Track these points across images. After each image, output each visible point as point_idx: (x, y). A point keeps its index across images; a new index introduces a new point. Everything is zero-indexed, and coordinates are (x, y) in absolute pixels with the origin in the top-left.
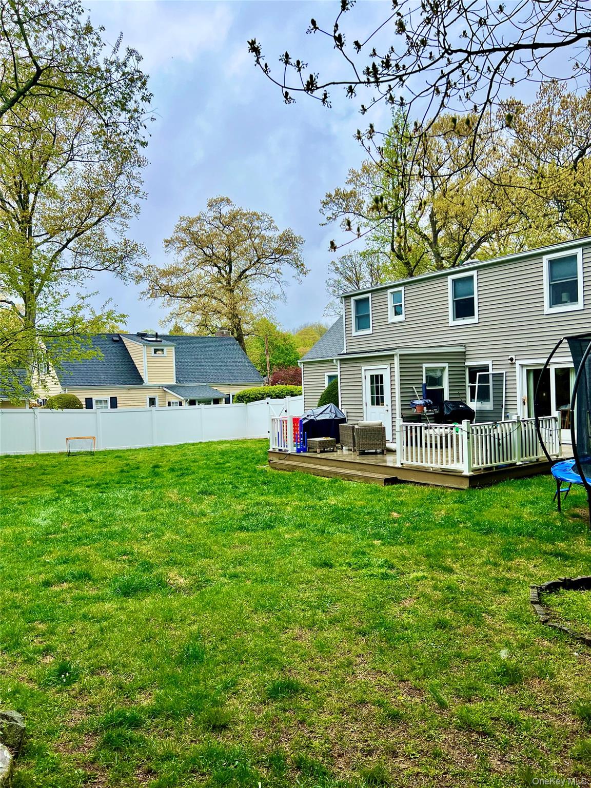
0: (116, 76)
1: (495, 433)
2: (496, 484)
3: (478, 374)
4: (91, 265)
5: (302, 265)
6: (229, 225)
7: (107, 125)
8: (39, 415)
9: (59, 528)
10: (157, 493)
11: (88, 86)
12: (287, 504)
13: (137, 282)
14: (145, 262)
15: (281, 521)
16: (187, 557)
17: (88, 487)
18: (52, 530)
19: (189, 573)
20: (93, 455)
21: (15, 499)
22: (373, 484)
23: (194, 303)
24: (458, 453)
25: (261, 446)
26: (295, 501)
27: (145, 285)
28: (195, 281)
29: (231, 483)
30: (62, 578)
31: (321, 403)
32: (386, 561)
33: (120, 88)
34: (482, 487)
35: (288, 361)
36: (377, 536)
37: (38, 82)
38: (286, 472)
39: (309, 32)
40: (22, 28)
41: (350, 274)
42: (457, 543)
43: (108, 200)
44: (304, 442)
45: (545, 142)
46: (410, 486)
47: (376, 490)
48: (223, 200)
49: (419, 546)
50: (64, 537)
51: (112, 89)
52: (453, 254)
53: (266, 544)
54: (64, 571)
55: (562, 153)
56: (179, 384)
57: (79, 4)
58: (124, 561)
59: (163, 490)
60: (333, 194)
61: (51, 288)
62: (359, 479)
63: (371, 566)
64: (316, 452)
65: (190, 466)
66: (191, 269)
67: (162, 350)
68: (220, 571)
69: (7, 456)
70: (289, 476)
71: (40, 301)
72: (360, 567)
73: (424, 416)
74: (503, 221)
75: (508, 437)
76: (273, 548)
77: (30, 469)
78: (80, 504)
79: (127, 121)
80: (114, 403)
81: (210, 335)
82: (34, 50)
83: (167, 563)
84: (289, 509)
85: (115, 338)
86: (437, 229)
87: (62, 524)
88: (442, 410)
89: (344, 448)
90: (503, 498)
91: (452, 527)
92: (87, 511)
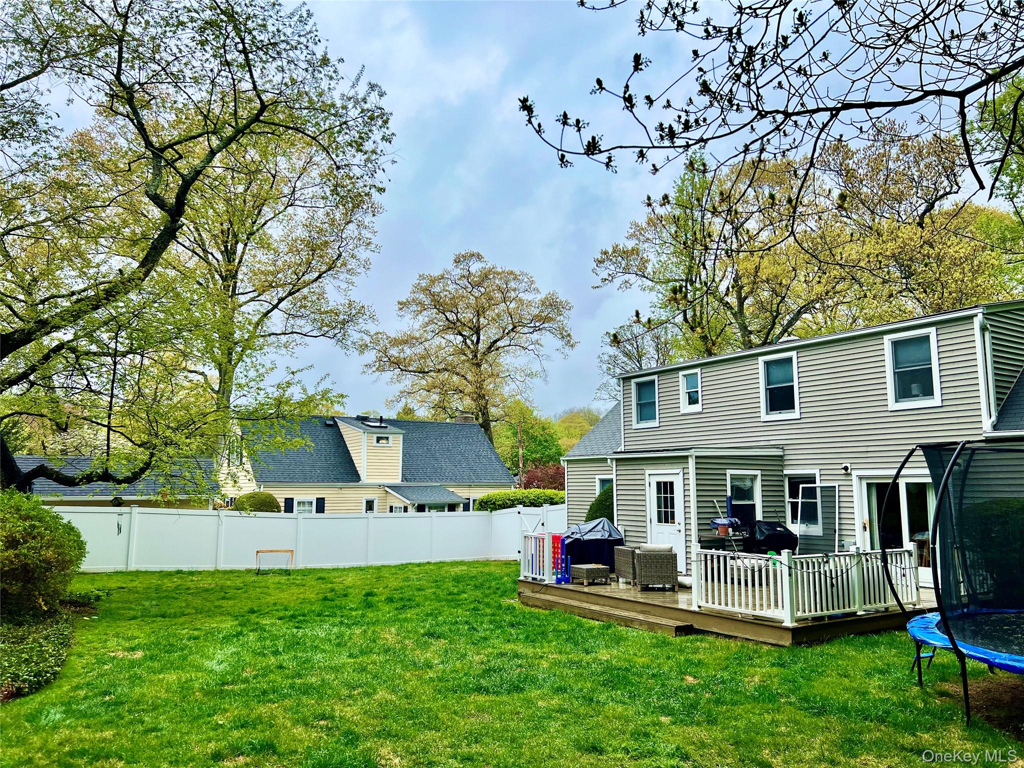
0: (354, 113)
1: (827, 568)
2: (829, 641)
3: (801, 486)
4: (304, 331)
5: (569, 335)
6: (479, 285)
7: (338, 168)
8: (224, 519)
9: (239, 675)
10: (370, 633)
11: (319, 124)
12: (542, 657)
13: (362, 352)
14: (372, 328)
15: (534, 681)
16: (404, 727)
17: (280, 619)
18: (229, 678)
19: (407, 750)
20: (289, 575)
21: (184, 632)
22: (659, 633)
23: (430, 380)
24: (776, 594)
25: (508, 571)
26: (552, 654)
27: (371, 356)
28: (433, 352)
29: (467, 623)
30: (238, 749)
31: (590, 517)
32: (678, 749)
33: (357, 126)
34: (810, 644)
35: (548, 456)
36: (666, 710)
37: (261, 118)
38: (541, 610)
39: (593, 92)
40: (247, 57)
41: (630, 348)
42: (777, 726)
43: (332, 252)
44: (567, 570)
45: (880, 193)
46: (711, 638)
47: (664, 642)
48: (473, 255)
49: (724, 728)
50: (245, 690)
51: (348, 128)
52: (764, 328)
53: (512, 713)
54: (241, 738)
55: (903, 206)
56: (405, 484)
57: (316, 33)
58: (321, 728)
59: (378, 629)
60: (610, 251)
61: (254, 359)
62: (641, 625)
63: (657, 754)
64: (582, 584)
65: (413, 595)
66: (429, 338)
67: (387, 438)
68: (449, 749)
69: (179, 572)
70: (546, 616)
71: (239, 374)
72: (642, 756)
73: (729, 541)
74: (829, 288)
75: (845, 575)
76: (522, 720)
77: (207, 590)
78: (268, 643)
79: (362, 163)
80: (320, 505)
81: (448, 421)
82: (259, 82)
83: (378, 735)
84: (545, 664)
85: (328, 422)
86: (743, 295)
87: (243, 669)
88: (753, 534)
89: (621, 580)
90: (840, 662)
91: (770, 701)
92: (276, 653)
